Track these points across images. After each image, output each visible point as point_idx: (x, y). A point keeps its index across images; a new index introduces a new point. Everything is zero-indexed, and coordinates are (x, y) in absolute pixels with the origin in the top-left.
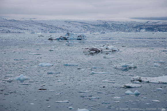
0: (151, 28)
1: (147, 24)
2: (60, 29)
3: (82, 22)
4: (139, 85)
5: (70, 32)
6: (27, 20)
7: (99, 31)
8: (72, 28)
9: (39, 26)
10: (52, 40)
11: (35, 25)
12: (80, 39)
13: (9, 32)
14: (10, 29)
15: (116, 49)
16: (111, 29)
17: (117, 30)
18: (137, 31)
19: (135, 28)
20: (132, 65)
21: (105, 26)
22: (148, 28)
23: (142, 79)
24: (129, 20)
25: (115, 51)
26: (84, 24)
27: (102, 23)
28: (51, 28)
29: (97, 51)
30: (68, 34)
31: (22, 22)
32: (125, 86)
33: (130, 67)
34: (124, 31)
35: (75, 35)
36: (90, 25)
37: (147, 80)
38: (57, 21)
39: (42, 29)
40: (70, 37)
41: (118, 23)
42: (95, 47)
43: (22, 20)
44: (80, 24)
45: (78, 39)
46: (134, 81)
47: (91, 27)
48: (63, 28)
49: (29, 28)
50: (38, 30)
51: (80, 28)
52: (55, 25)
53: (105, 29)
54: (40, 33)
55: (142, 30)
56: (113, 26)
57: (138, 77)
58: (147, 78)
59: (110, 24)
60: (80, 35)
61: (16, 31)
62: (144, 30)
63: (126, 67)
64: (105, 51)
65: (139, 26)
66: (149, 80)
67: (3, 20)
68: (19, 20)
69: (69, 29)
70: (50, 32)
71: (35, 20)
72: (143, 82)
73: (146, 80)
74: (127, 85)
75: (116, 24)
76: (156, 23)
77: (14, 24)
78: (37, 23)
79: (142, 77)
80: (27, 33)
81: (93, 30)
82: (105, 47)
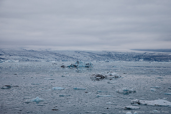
0: (148, 58)
1: (145, 55)
2: (71, 58)
3: (89, 52)
4: (138, 107)
5: (79, 61)
6: (43, 50)
7: (104, 60)
8: (81, 57)
9: (53, 56)
10: (64, 67)
11: (50, 55)
12: (88, 67)
13: (28, 60)
14: (29, 58)
15: (118, 75)
16: (114, 59)
17: (119, 59)
18: (136, 60)
19: (134, 57)
20: (132, 90)
21: (109, 56)
22: (146, 58)
23: (141, 101)
24: (130, 51)
25: (117, 77)
26: (91, 54)
27: (106, 54)
28: (64, 57)
29: (102, 77)
30: (78, 62)
31: (39, 52)
32: (126, 108)
33: (130, 91)
34: (126, 60)
35: (84, 63)
36: (96, 55)
37: (145, 103)
38: (69, 51)
39: (56, 58)
40: (79, 65)
41: (120, 53)
42: (100, 74)
43: (39, 50)
44: (88, 54)
45: (86, 67)
46: (134, 103)
47: (97, 56)
48: (74, 57)
49: (45, 57)
50: (52, 59)
51: (88, 57)
52: (66, 54)
53: (109, 58)
54: (54, 61)
55: (140, 60)
56: (116, 56)
57: (137, 100)
58: (145, 101)
59: (113, 54)
60: (88, 63)
61: (34, 59)
62: (142, 60)
63: (127, 91)
64: (109, 77)
65: (138, 56)
66: (147, 103)
67: (23, 50)
68: (37, 50)
69: (79, 58)
70: (63, 61)
71: (50, 50)
72: (141, 104)
73: (143, 103)
74: (128, 107)
75: (119, 54)
76: (152, 54)
77: (32, 53)
78: (52, 53)
79: (141, 100)
80: (43, 61)
81: (99, 59)
82: (109, 73)
